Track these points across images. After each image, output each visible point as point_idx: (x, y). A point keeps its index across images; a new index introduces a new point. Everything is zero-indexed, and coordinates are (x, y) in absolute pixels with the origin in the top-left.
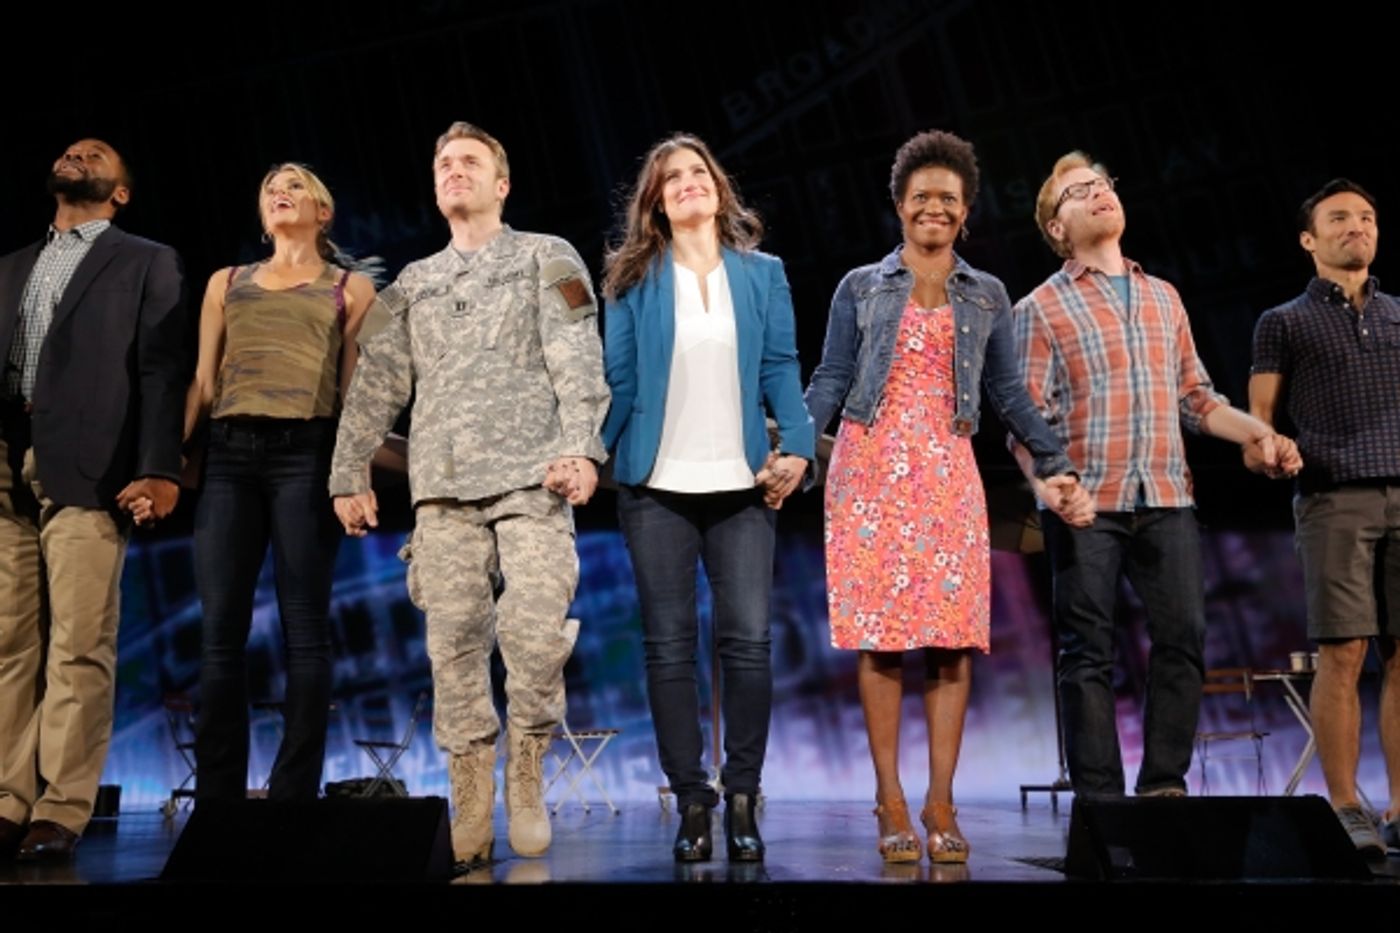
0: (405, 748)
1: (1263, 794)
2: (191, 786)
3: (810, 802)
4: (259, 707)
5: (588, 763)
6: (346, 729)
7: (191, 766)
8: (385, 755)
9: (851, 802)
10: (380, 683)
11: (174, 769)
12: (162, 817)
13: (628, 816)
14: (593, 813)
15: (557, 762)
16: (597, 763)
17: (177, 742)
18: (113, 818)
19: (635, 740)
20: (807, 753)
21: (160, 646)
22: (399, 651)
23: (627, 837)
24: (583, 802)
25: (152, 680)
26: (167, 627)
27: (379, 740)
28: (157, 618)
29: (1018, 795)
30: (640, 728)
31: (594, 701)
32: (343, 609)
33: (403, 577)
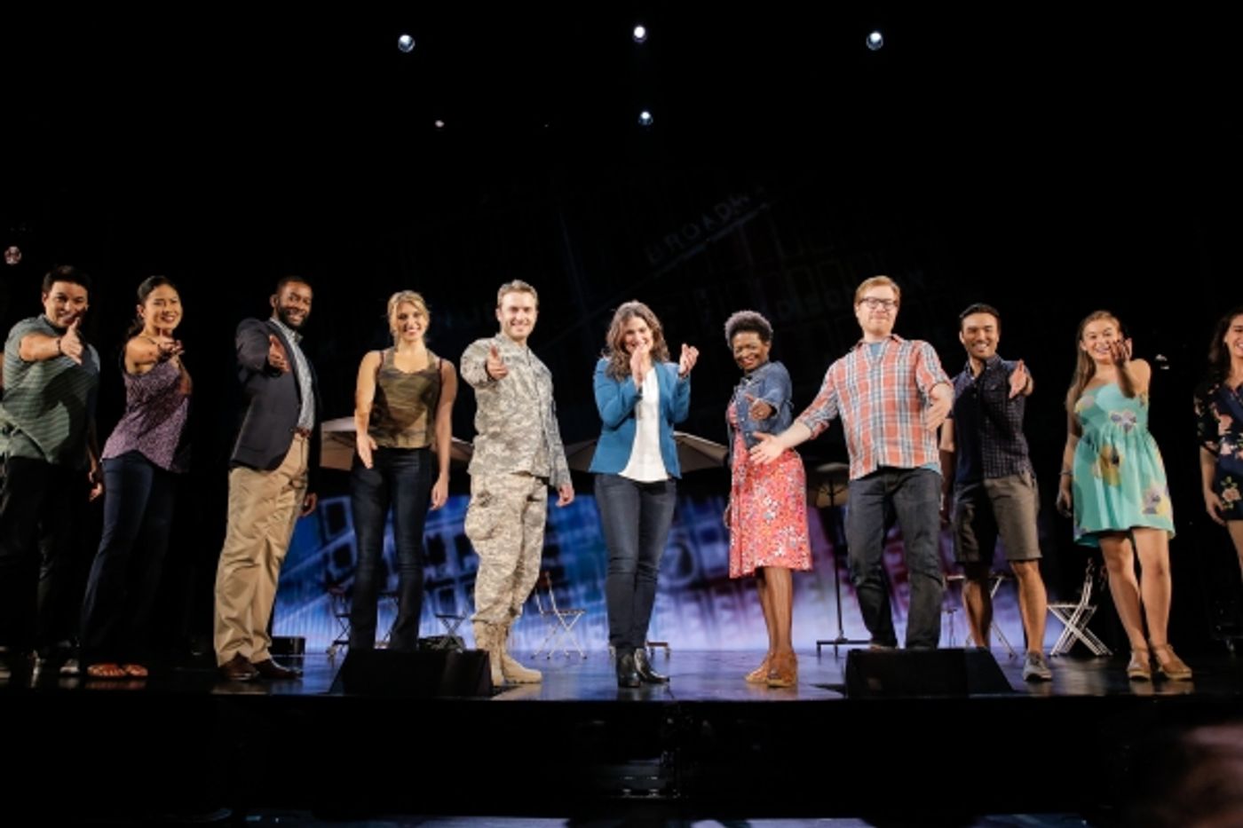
0: (462, 619)
1: (953, 646)
2: (345, 638)
3: (696, 652)
4: (383, 595)
5: (568, 629)
6: (430, 607)
7: (343, 627)
8: (452, 622)
9: (720, 652)
10: (450, 581)
11: (334, 629)
12: (328, 656)
13: (591, 660)
14: (572, 657)
15: (550, 628)
16: (574, 628)
17: (335, 612)
18: (302, 655)
19: (594, 616)
20: (694, 623)
21: (326, 558)
22: (461, 563)
23: (590, 672)
24: (565, 650)
25: (322, 578)
26: (331, 548)
27: (448, 614)
28: (325, 543)
29: (815, 646)
30: (597, 609)
31: (571, 593)
32: (429, 540)
33: (462, 521)
